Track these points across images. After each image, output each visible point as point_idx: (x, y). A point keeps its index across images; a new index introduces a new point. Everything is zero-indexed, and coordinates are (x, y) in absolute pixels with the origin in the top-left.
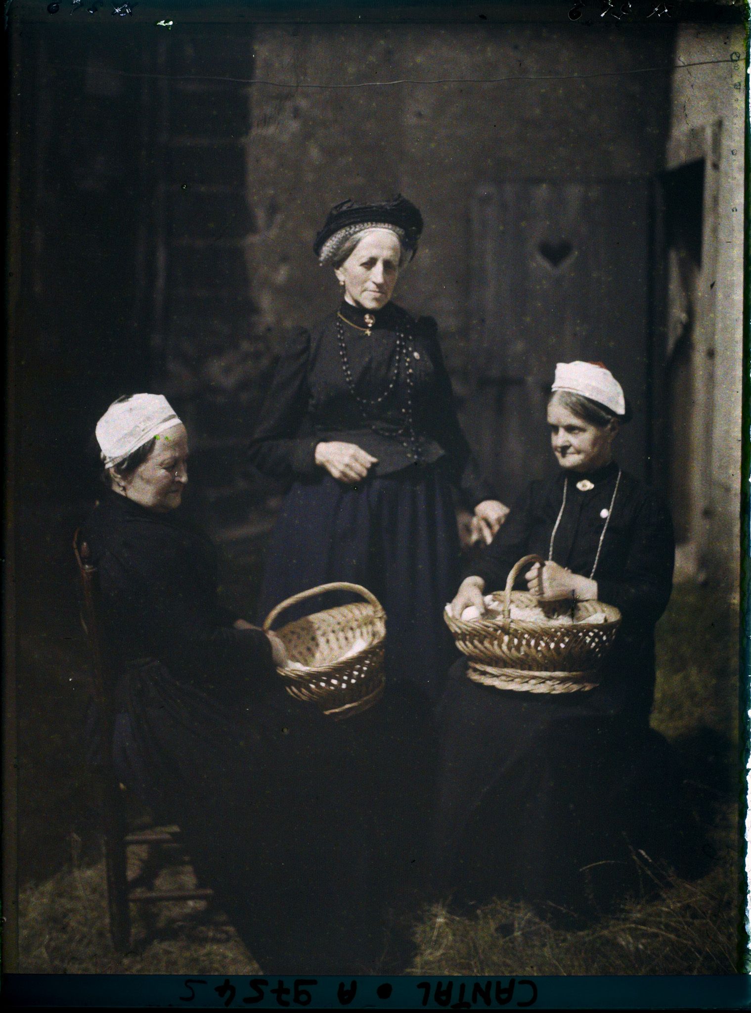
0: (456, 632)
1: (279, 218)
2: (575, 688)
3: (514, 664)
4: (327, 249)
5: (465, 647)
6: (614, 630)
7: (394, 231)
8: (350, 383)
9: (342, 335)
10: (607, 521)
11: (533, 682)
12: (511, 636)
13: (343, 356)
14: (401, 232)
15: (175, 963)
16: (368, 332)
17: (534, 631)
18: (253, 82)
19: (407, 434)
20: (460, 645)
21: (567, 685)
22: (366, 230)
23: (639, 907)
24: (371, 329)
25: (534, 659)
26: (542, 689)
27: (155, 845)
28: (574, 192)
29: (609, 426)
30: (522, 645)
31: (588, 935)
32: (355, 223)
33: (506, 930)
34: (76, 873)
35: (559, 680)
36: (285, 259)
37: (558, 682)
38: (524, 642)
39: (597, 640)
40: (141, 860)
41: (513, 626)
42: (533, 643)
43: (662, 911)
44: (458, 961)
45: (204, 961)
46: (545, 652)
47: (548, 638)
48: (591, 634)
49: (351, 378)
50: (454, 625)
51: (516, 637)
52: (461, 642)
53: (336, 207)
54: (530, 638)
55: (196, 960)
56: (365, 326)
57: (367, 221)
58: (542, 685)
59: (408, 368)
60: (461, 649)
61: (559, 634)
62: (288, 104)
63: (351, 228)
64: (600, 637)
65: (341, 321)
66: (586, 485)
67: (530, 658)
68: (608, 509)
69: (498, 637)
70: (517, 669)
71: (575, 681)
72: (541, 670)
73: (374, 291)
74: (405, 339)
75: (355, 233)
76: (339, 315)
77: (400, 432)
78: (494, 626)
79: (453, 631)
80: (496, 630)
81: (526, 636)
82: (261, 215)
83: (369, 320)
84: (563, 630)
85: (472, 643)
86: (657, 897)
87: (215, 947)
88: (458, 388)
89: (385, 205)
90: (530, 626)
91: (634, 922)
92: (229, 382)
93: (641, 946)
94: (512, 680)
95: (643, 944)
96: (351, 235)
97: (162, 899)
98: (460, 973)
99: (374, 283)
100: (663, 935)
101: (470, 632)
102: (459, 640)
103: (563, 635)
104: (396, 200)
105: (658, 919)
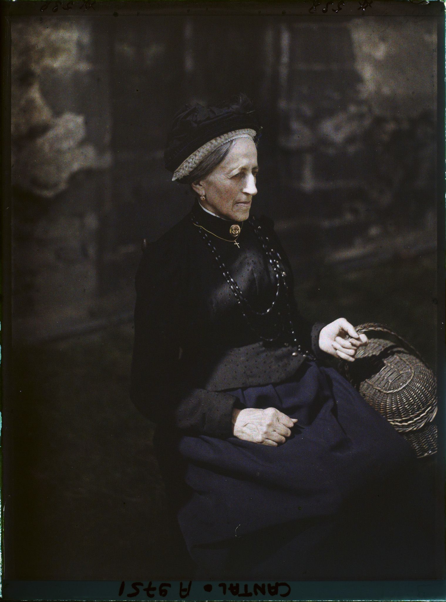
92: (339, 137)
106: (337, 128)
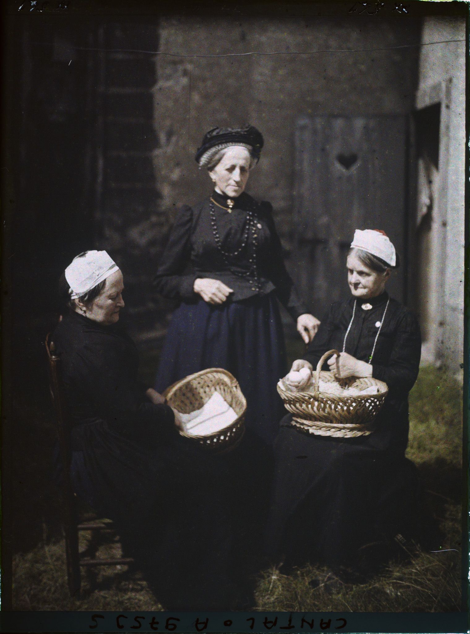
0: (285, 399)
1: (174, 139)
2: (359, 434)
3: (321, 419)
4: (204, 159)
5: (290, 408)
6: (384, 398)
7: (246, 147)
8: (218, 242)
9: (213, 212)
10: (380, 329)
11: (333, 430)
12: (319, 402)
13: (214, 225)
14: (250, 147)
15: (108, 604)
16: (230, 211)
17: (334, 399)
18: (157, 54)
19: (252, 275)
20: (287, 406)
21: (354, 432)
22: (229, 148)
23: (398, 569)
24: (232, 209)
25: (334, 416)
26: (339, 434)
27: (95, 531)
28: (359, 123)
29: (385, 273)
30: (326, 408)
31: (366, 587)
32: (221, 143)
33: (314, 583)
34: (47, 549)
35: (349, 429)
36: (178, 164)
37: (349, 430)
38: (328, 406)
39: (373, 404)
40: (87, 540)
41: (321, 396)
42: (333, 406)
43: (412, 572)
44: (285, 603)
45: (126, 603)
46: (341, 412)
47: (343, 404)
48: (370, 401)
49: (219, 239)
50: (283, 395)
51: (323, 403)
52: (288, 405)
53: (209, 133)
54: (332, 403)
55: (121, 603)
56: (227, 206)
57: (229, 142)
58: (339, 432)
59: (254, 234)
60: (288, 409)
61: (349, 401)
62: (180, 68)
63: (219, 146)
64: (375, 403)
65: (213, 204)
66: (367, 307)
67: (331, 415)
68: (381, 322)
69: (311, 402)
70: (323, 422)
71: (359, 430)
72: (338, 423)
73: (235, 186)
74: (252, 216)
75: (222, 149)
76: (212, 200)
77: (248, 274)
78: (309, 396)
79: (283, 398)
80: (310, 398)
81: (329, 402)
82: (162, 137)
83: (230, 203)
84: (352, 399)
85: (295, 406)
86: (410, 563)
87: (133, 594)
88: (286, 245)
89: (240, 131)
90: (331, 396)
91: (395, 579)
92: (143, 241)
93: (399, 594)
94: (320, 429)
95: (400, 592)
96: (219, 151)
97: (100, 564)
98: (286, 610)
99: (235, 181)
100: (413, 587)
101: (293, 399)
102: (287, 403)
103: (352, 402)
104: (247, 128)
105: (410, 577)
106: (142, 234)
